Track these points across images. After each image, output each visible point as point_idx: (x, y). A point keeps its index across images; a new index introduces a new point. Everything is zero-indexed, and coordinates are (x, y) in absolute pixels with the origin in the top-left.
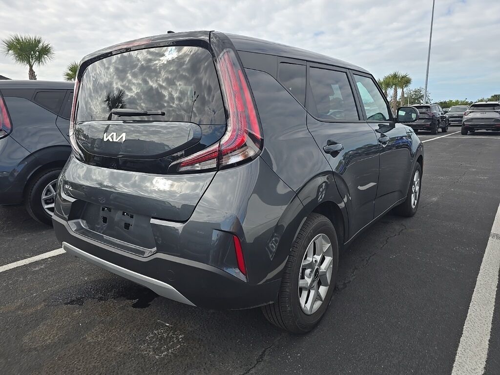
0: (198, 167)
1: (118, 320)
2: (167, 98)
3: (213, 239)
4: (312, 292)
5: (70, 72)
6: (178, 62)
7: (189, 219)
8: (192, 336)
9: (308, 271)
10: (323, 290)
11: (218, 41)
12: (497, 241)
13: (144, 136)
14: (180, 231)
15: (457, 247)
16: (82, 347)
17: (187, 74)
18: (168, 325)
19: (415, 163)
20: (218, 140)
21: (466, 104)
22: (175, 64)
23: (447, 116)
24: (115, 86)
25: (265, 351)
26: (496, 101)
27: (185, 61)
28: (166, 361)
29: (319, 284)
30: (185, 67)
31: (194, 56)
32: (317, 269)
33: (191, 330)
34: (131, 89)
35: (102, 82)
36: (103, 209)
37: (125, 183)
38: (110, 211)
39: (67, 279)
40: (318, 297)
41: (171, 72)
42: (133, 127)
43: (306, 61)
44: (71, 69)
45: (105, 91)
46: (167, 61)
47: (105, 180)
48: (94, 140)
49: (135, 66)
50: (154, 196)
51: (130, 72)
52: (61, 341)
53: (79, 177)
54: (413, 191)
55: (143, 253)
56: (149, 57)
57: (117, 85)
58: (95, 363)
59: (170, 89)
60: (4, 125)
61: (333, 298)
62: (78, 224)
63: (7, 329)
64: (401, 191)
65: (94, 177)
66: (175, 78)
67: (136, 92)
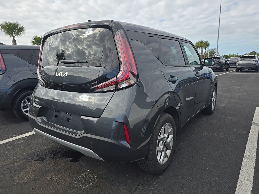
0: (105, 89)
1: (63, 168)
2: (87, 54)
3: (113, 126)
4: (163, 153)
5: (34, 40)
6: (93, 36)
7: (101, 116)
8: (102, 176)
9: (161, 142)
10: (168, 152)
11: (115, 25)
12: (256, 126)
13: (75, 73)
14: (95, 122)
15: (236, 130)
16: (45, 182)
17: (98, 42)
18: (89, 171)
19: (214, 87)
20: (116, 76)
21: (238, 56)
22: (92, 37)
23: (228, 63)
24: (60, 48)
25: (139, 184)
26: (253, 55)
27: (97, 36)
28: (88, 190)
29: (167, 149)
30: (96, 38)
31: (102, 33)
32: (166, 141)
33: (101, 173)
34: (69, 50)
35: (53, 46)
36: (56, 111)
37: (65, 98)
38: (59, 112)
39: (35, 147)
40: (166, 156)
41: (89, 41)
42: (69, 69)
43: (159, 35)
44: (35, 39)
45: (55, 51)
46: (87, 36)
47: (55, 96)
48: (50, 76)
49: (71, 38)
50: (80, 104)
51: (68, 41)
52: (34, 180)
53: (42, 95)
54: (213, 101)
55: (77, 134)
56: (78, 33)
57: (61, 48)
58: (52, 191)
59: (89, 50)
60: (2, 68)
61: (173, 156)
62: (42, 119)
63: (5, 174)
64: (206, 101)
65: (49, 95)
66: (92, 44)
67: (71, 51)
